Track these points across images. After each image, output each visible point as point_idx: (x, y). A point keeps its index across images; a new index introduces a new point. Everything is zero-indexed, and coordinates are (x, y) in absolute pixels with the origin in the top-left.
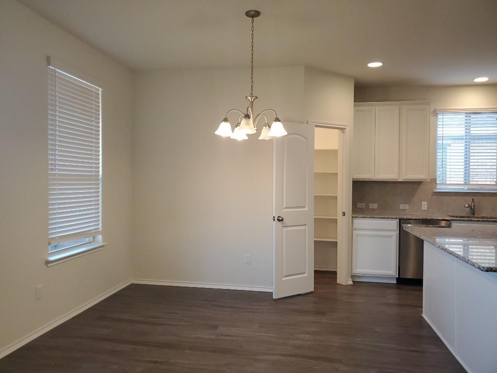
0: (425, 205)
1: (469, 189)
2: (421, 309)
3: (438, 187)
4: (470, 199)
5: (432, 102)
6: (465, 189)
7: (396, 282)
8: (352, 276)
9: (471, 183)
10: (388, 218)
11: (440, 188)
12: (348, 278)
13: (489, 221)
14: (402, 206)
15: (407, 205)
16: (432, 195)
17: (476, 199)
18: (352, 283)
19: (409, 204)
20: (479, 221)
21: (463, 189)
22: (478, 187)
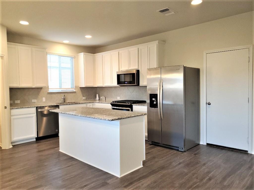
0: (44, 99)
1: (62, 91)
2: (58, 148)
3: (50, 90)
4: (63, 95)
5: (47, 48)
6: (60, 90)
7: (35, 140)
8: (12, 143)
9: (62, 88)
10: (31, 107)
11: (50, 91)
12: (10, 144)
13: (74, 104)
14: (33, 101)
15: (36, 100)
16: (47, 94)
17: (66, 95)
18: (12, 147)
19: (36, 99)
20: (70, 104)
21: (59, 91)
22: (65, 90)
